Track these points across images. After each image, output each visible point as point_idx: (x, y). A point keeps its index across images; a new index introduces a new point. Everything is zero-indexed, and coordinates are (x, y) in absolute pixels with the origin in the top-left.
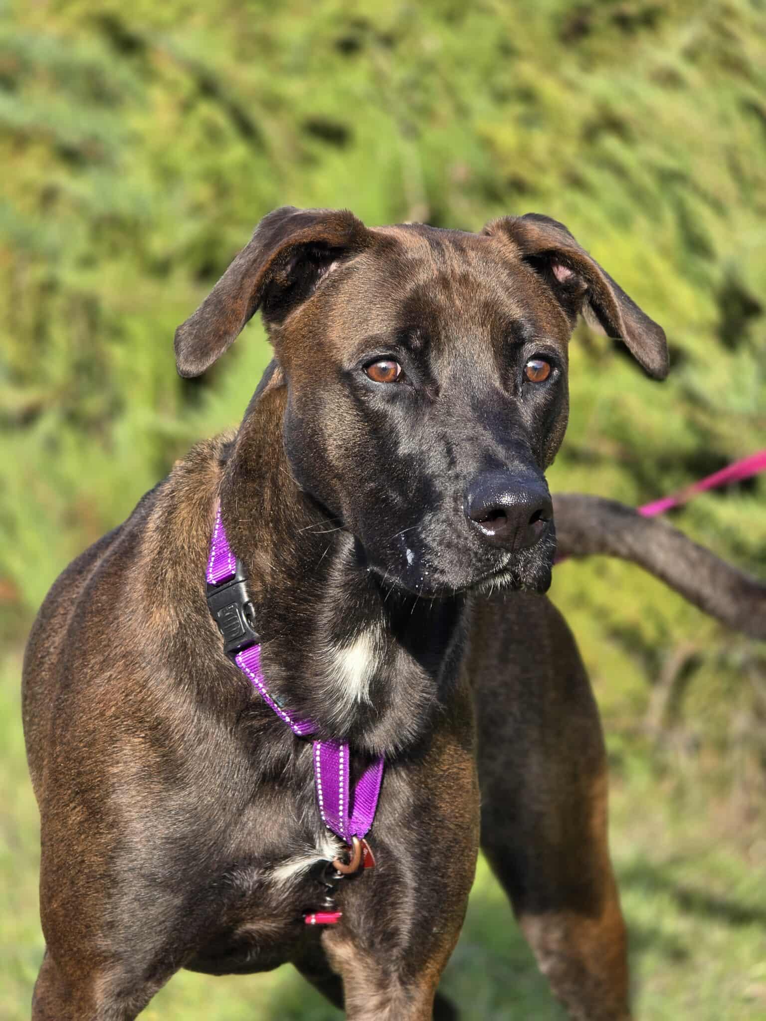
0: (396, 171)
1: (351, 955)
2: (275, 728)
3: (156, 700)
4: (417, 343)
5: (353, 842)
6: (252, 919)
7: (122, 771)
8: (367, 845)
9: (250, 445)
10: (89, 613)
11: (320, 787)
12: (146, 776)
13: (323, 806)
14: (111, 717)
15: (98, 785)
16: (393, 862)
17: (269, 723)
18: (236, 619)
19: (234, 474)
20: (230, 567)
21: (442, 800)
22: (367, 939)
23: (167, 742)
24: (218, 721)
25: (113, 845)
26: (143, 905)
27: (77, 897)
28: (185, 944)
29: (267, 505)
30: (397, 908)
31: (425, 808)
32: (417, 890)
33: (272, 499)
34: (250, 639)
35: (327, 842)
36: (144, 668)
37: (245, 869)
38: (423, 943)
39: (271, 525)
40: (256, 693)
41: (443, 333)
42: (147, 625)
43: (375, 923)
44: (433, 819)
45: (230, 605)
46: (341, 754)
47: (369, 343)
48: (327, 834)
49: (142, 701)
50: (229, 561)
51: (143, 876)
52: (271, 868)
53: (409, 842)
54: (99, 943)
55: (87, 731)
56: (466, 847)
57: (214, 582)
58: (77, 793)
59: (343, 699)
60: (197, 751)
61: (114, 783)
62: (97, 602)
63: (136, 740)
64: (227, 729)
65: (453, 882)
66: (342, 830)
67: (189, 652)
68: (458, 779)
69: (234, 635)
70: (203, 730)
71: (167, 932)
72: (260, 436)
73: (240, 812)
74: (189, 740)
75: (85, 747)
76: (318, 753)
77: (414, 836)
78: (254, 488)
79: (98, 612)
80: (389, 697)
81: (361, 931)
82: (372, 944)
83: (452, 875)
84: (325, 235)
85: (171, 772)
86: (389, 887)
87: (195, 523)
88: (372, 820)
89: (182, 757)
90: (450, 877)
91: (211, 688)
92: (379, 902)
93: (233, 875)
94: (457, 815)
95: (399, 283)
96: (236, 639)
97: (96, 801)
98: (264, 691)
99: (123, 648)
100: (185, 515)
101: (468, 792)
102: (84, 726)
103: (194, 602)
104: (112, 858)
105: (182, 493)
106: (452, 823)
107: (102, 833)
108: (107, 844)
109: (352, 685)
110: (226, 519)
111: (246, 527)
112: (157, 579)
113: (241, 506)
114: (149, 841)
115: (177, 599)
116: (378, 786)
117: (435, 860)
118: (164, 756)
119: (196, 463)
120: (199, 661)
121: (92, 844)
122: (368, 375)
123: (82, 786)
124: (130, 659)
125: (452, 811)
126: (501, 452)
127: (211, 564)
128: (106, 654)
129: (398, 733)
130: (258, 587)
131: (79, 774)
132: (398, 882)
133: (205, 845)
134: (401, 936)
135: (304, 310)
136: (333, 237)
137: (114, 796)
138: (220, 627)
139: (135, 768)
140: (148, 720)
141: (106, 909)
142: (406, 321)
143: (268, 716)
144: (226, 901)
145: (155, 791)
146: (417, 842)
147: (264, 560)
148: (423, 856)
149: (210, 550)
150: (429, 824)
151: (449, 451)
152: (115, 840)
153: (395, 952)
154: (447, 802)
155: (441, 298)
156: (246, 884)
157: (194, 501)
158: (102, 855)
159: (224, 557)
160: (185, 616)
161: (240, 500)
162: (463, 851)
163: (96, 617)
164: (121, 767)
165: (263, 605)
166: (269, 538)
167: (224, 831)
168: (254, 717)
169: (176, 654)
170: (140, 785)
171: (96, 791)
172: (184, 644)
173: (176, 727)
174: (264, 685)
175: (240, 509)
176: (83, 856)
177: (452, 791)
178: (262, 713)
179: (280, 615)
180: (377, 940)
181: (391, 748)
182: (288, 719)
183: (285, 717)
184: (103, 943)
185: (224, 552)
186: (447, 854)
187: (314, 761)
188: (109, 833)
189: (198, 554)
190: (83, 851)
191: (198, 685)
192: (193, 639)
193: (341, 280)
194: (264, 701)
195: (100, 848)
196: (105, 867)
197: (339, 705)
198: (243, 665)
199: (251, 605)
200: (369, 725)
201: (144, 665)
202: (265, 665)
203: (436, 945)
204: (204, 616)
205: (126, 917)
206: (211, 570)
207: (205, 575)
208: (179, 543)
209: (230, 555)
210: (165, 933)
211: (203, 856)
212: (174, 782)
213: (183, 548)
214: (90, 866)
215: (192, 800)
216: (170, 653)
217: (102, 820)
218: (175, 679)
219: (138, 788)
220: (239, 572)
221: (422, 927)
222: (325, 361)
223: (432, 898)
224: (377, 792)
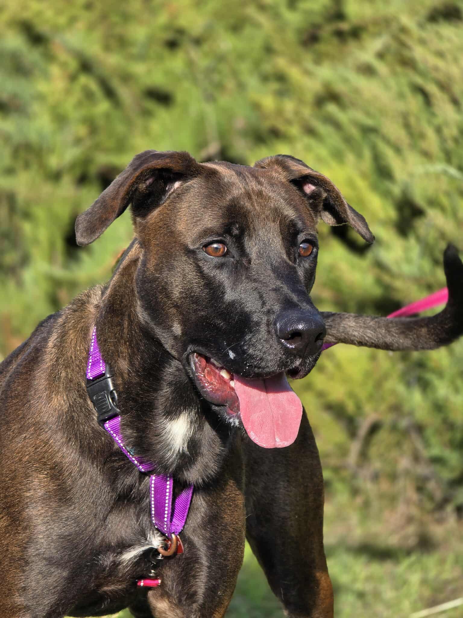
0: (201, 121)
1: (167, 608)
2: (128, 467)
3: (55, 451)
4: (236, 232)
5: (172, 537)
6: (107, 584)
7: (32, 495)
8: (180, 539)
9: (116, 295)
10: (10, 397)
11: (153, 502)
12: (46, 499)
13: (154, 514)
14: (26, 461)
15: (17, 504)
16: (195, 550)
17: (124, 464)
18: (105, 401)
19: (106, 312)
20: (101, 368)
21: (226, 513)
22: (177, 597)
23: (61, 477)
24: (93, 463)
25: (26, 540)
26: (44, 576)
27: (3, 572)
28: (69, 600)
29: (126, 331)
30: (196, 579)
31: (216, 518)
32: (209, 567)
33: (128, 327)
34: (114, 412)
35: (155, 537)
36: (47, 432)
37: (105, 554)
38: (212, 601)
39: (128, 343)
40: (116, 446)
41: (251, 225)
42: (49, 406)
43: (182, 588)
44: (220, 525)
45: (101, 392)
46: (168, 483)
47: (206, 232)
48: (155, 532)
49: (46, 452)
50: (101, 365)
51: (45, 559)
52: (121, 553)
53: (204, 538)
54: (16, 600)
55: (11, 471)
56: (239, 542)
57: (91, 378)
58: (4, 508)
59: (171, 450)
60: (79, 482)
61: (27, 503)
62: (16, 390)
63: (41, 476)
64: (98, 468)
65: (231, 564)
66: (165, 529)
67: (75, 422)
68: (235, 501)
69: (104, 410)
70: (83, 469)
71: (58, 593)
72: (122, 290)
73: (105, 519)
74: (74, 476)
75: (9, 480)
76: (153, 482)
77: (208, 535)
78: (118, 321)
79: (16, 397)
80: (200, 449)
81: (173, 593)
82: (180, 601)
83: (230, 559)
84: (171, 165)
85: (63, 496)
86: (192, 565)
87: (78, 342)
88: (184, 524)
89: (70, 486)
90: (229, 560)
91: (89, 443)
92: (186, 575)
93: (99, 558)
94: (234, 522)
95: (222, 196)
96: (105, 412)
97: (16, 513)
98: (122, 445)
99: (33, 420)
100: (73, 338)
101: (240, 509)
102: (8, 467)
103: (78, 391)
104: (26, 548)
105: (70, 324)
106: (231, 527)
107: (20, 533)
108: (23, 540)
109: (177, 443)
110: (100, 340)
111: (112, 344)
112: (55, 377)
113: (110, 332)
114: (48, 537)
115: (68, 389)
116: (189, 503)
117: (221, 549)
118: (59, 485)
119: (79, 306)
120: (81, 427)
121: (13, 540)
122: (206, 252)
123: (7, 504)
124: (38, 427)
125: (231, 520)
126: (295, 298)
127: (89, 367)
128: (22, 423)
129: (205, 470)
130: (120, 381)
131: (6, 497)
132: (197, 562)
133: (82, 539)
134: (198, 596)
135: (160, 211)
136: (176, 166)
137: (27, 510)
138: (94, 405)
139: (40, 493)
140: (49, 463)
141: (21, 579)
142: (229, 219)
143: (124, 460)
144: (93, 574)
145: (53, 507)
146: (210, 538)
147: (124, 365)
148: (213, 548)
149: (88, 358)
150: (218, 528)
151: (261, 297)
152: (28, 537)
153: (195, 606)
154: (229, 515)
155: (248, 205)
156: (106, 563)
157: (78, 329)
158: (20, 546)
159: (97, 363)
160: (73, 400)
161: (109, 328)
162: (237, 545)
163: (14, 400)
164: (32, 492)
165: (122, 392)
166: (127, 351)
167: (95, 531)
168: (115, 461)
169: (67, 423)
170: (43, 503)
171: (16, 507)
172: (72, 417)
173: (67, 468)
174: (122, 441)
175: (109, 334)
176: (8, 547)
177: (232, 508)
178: (119, 458)
179: (133, 398)
180: (184, 598)
181: (200, 481)
182: (136, 462)
183: (134, 461)
184: (19, 600)
185: (97, 360)
186: (227, 547)
187: (150, 487)
188: (24, 533)
189: (81, 361)
190: (8, 544)
191: (81, 442)
192: (77, 414)
193: (183, 193)
194: (121, 451)
195: (18, 542)
196: (21, 554)
197: (169, 454)
198: (109, 429)
199: (114, 392)
200: (187, 467)
201: (47, 430)
202: (123, 429)
203: (220, 603)
204: (85, 400)
205: (33, 584)
206: (89, 371)
207: (86, 374)
208: (69, 354)
209: (101, 361)
210: (57, 594)
211: (82, 546)
212: (65, 501)
213: (71, 357)
214: (12, 553)
215: (76, 512)
216: (63, 422)
217: (20, 525)
218: (67, 438)
219: (42, 505)
220: (107, 372)
221: (211, 591)
222: (175, 242)
223: (218, 573)
224: (188, 507)
